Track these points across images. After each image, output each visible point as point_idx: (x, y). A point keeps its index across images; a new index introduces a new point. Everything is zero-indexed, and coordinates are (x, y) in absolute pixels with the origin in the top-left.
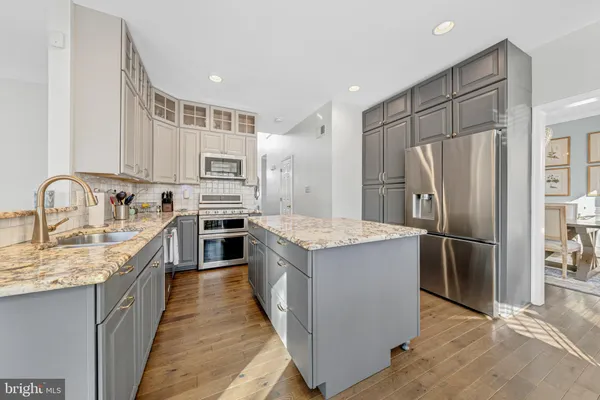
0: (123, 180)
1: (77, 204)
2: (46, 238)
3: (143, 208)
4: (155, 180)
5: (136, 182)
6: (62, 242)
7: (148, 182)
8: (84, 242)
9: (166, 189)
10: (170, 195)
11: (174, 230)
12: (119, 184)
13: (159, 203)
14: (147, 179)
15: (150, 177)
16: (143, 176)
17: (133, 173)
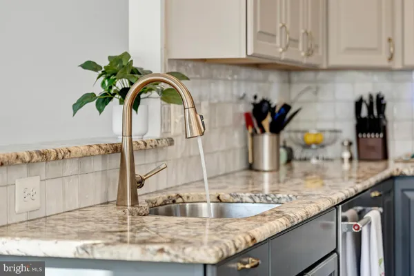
0: (257, 66)
1: (172, 133)
2: (135, 198)
3: (307, 146)
4: (334, 61)
5: (288, 70)
6: (154, 210)
7: (315, 69)
8: (184, 214)
9: (366, 87)
10: (379, 103)
11: (374, 215)
12: (248, 80)
13: (348, 130)
14: (312, 61)
15: (321, 51)
16: (298, 55)
17: (276, 51)
